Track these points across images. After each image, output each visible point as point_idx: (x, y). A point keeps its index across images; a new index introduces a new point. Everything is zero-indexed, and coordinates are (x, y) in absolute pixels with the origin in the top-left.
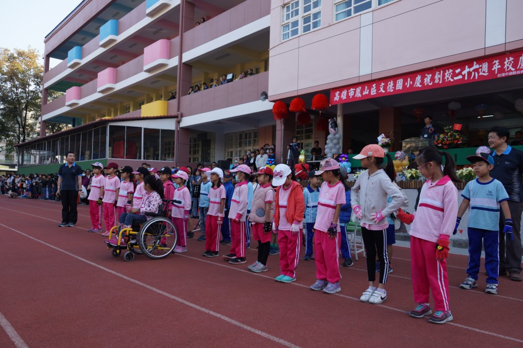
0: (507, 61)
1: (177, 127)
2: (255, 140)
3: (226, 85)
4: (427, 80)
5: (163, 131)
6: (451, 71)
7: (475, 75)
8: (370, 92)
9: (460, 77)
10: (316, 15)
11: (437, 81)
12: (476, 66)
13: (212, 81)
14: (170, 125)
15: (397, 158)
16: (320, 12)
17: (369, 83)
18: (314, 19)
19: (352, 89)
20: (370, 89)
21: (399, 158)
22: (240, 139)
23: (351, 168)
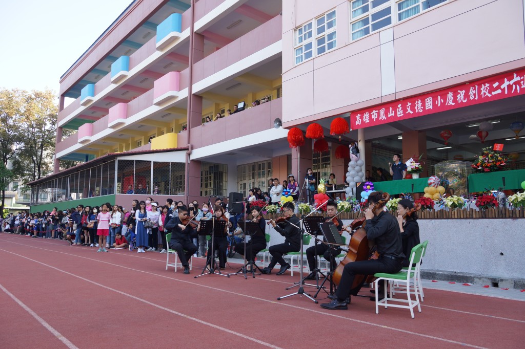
1: (187, 160)
2: (269, 171)
4: (461, 97)
5: (174, 164)
6: (487, 85)
7: (516, 88)
8: (396, 113)
10: (331, 36)
11: (472, 98)
12: (516, 78)
14: (180, 157)
16: (335, 32)
18: (329, 40)
19: (374, 111)
21: (433, 184)
22: (253, 171)
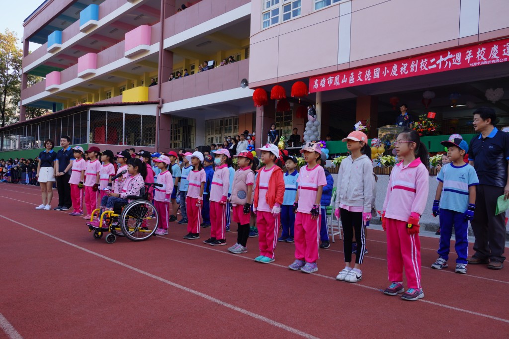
0: (479, 51)
1: (158, 113)
2: (235, 127)
3: (207, 72)
4: (403, 69)
5: (144, 116)
6: (426, 60)
7: (448, 64)
8: (348, 80)
9: (435, 66)
10: (296, 4)
11: (412, 70)
12: (450, 56)
13: (193, 67)
14: (151, 111)
15: (373, 144)
17: (347, 71)
18: (294, 8)
19: (330, 78)
20: (348, 77)
21: (375, 145)
22: (220, 126)
23: (329, 154)
